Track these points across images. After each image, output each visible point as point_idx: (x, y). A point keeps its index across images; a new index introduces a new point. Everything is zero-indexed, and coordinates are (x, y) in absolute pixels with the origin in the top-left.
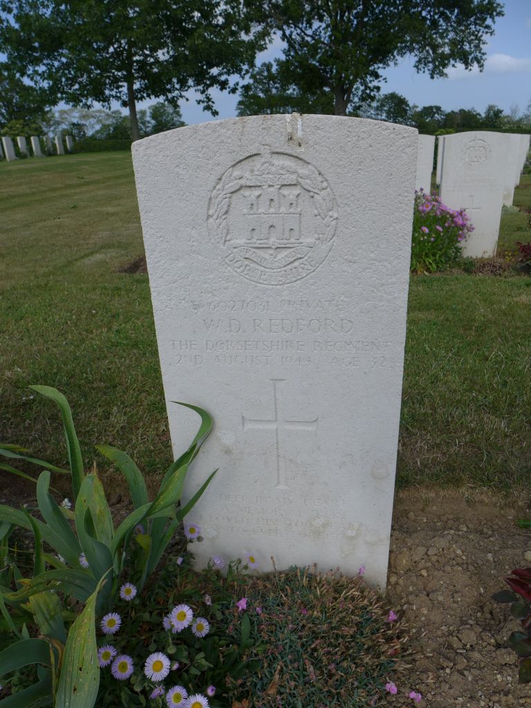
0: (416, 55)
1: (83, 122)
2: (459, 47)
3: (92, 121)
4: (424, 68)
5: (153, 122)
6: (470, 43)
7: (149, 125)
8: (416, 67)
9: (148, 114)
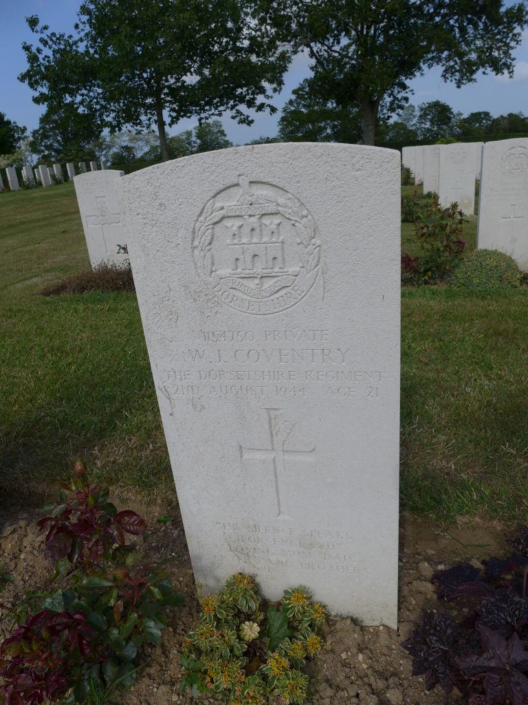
0: (443, 65)
1: (132, 145)
2: (488, 54)
3: (140, 143)
4: (451, 77)
5: (198, 141)
6: (498, 49)
7: (195, 145)
8: (444, 76)
9: (194, 134)
